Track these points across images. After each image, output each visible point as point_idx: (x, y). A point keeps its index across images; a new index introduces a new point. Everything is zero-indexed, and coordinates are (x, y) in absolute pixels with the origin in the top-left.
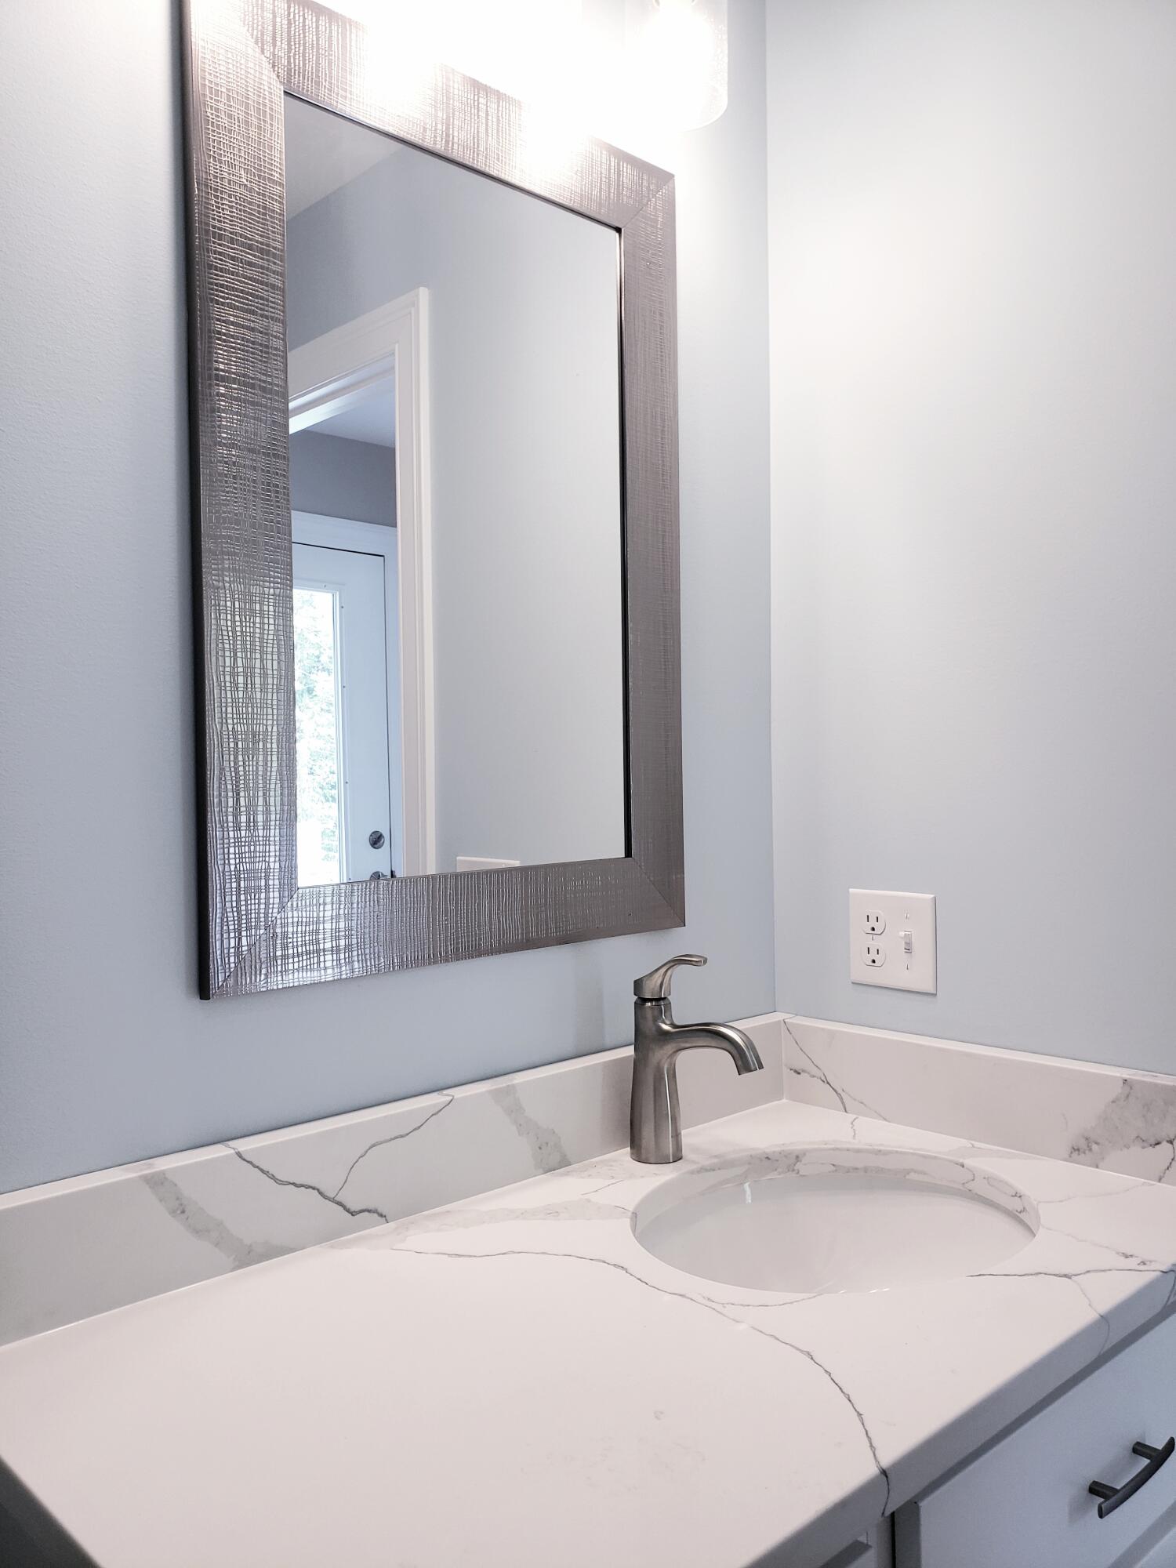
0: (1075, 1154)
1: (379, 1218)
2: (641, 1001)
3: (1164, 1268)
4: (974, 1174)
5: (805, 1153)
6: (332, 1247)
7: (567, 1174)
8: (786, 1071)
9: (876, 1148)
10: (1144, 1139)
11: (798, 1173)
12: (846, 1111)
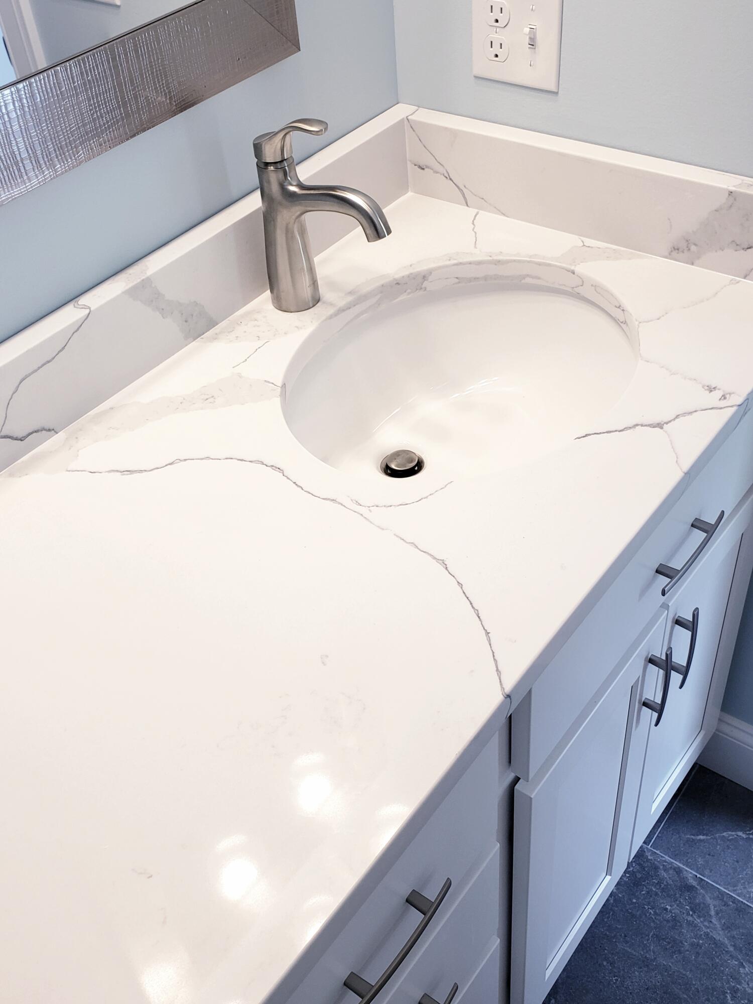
0: (674, 254)
1: (49, 433)
2: (263, 166)
3: (739, 402)
4: (583, 282)
5: (430, 272)
6: (11, 475)
7: (215, 338)
8: (410, 166)
9: (495, 258)
10: (738, 243)
11: (425, 290)
12: (467, 205)
